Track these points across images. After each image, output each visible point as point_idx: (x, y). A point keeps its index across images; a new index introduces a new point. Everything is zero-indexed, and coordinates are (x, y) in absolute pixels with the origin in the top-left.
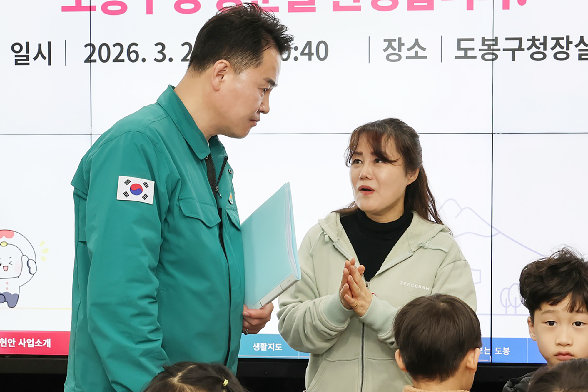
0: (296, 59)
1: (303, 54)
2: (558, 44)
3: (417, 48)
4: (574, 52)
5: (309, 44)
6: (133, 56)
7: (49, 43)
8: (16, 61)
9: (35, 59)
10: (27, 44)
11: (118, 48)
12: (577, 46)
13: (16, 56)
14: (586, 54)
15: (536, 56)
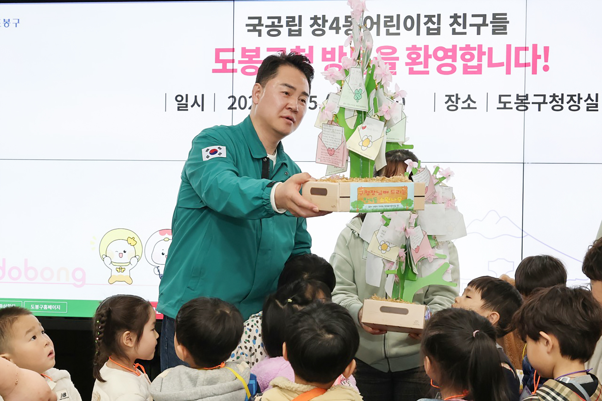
2: (572, 99)
3: (469, 101)
4: (583, 105)
7: (203, 95)
8: (178, 108)
9: (192, 106)
10: (187, 95)
12: (585, 101)
13: (178, 104)
14: (593, 107)
15: (556, 108)
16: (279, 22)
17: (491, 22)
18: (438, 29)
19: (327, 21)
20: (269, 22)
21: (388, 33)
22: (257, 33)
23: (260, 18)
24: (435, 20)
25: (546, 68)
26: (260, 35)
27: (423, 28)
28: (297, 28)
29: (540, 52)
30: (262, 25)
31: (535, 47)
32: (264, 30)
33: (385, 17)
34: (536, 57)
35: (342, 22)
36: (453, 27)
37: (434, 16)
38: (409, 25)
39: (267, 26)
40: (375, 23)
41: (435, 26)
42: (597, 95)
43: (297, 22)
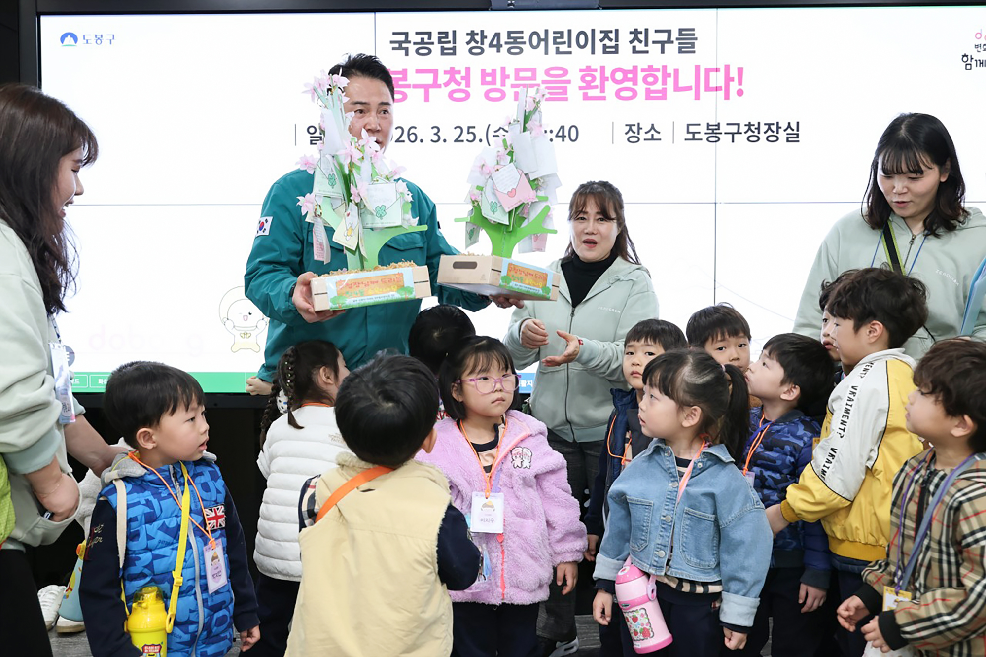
0: (551, 140)
1: (557, 136)
2: (769, 128)
3: (653, 132)
4: (782, 135)
5: (562, 127)
6: (412, 137)
8: (311, 141)
11: (400, 130)
12: (785, 130)
13: (311, 137)
14: (793, 138)
15: (751, 139)
16: (430, 38)
17: (677, 39)
18: (616, 47)
19: (486, 37)
20: (418, 39)
21: (558, 52)
22: (403, 52)
23: (406, 34)
24: (612, 36)
25: (740, 93)
26: (407, 54)
27: (599, 46)
28: (451, 45)
29: (734, 73)
30: (410, 42)
31: (727, 68)
32: (412, 48)
33: (555, 33)
34: (728, 79)
35: (504, 38)
36: (634, 44)
37: (611, 32)
38: (582, 42)
39: (415, 43)
40: (543, 40)
41: (613, 44)
42: (798, 123)
43: (450, 38)
